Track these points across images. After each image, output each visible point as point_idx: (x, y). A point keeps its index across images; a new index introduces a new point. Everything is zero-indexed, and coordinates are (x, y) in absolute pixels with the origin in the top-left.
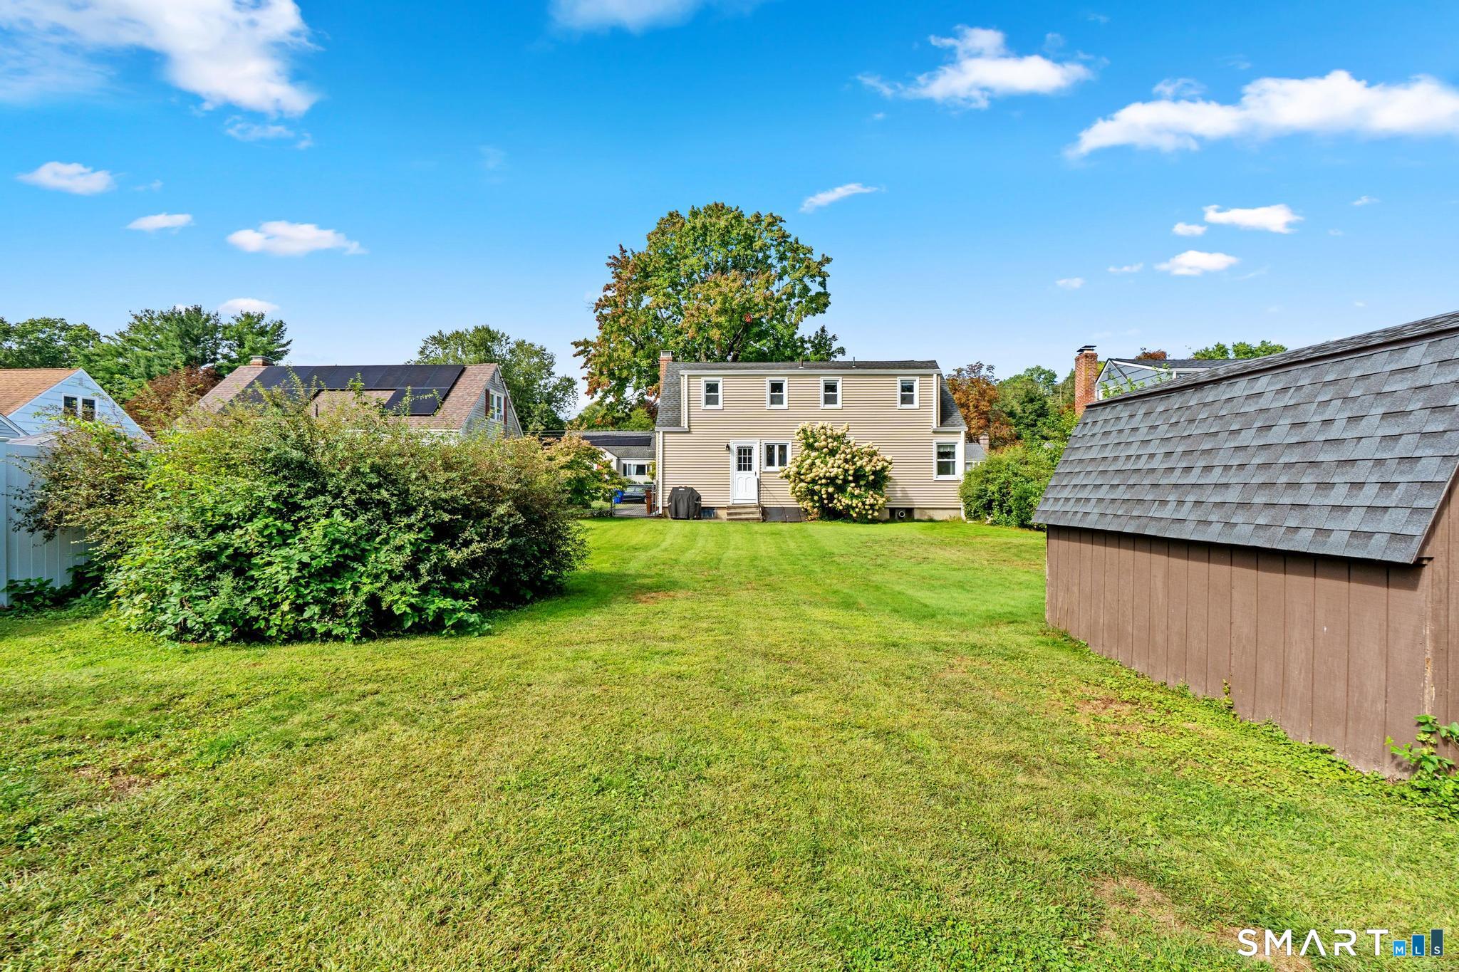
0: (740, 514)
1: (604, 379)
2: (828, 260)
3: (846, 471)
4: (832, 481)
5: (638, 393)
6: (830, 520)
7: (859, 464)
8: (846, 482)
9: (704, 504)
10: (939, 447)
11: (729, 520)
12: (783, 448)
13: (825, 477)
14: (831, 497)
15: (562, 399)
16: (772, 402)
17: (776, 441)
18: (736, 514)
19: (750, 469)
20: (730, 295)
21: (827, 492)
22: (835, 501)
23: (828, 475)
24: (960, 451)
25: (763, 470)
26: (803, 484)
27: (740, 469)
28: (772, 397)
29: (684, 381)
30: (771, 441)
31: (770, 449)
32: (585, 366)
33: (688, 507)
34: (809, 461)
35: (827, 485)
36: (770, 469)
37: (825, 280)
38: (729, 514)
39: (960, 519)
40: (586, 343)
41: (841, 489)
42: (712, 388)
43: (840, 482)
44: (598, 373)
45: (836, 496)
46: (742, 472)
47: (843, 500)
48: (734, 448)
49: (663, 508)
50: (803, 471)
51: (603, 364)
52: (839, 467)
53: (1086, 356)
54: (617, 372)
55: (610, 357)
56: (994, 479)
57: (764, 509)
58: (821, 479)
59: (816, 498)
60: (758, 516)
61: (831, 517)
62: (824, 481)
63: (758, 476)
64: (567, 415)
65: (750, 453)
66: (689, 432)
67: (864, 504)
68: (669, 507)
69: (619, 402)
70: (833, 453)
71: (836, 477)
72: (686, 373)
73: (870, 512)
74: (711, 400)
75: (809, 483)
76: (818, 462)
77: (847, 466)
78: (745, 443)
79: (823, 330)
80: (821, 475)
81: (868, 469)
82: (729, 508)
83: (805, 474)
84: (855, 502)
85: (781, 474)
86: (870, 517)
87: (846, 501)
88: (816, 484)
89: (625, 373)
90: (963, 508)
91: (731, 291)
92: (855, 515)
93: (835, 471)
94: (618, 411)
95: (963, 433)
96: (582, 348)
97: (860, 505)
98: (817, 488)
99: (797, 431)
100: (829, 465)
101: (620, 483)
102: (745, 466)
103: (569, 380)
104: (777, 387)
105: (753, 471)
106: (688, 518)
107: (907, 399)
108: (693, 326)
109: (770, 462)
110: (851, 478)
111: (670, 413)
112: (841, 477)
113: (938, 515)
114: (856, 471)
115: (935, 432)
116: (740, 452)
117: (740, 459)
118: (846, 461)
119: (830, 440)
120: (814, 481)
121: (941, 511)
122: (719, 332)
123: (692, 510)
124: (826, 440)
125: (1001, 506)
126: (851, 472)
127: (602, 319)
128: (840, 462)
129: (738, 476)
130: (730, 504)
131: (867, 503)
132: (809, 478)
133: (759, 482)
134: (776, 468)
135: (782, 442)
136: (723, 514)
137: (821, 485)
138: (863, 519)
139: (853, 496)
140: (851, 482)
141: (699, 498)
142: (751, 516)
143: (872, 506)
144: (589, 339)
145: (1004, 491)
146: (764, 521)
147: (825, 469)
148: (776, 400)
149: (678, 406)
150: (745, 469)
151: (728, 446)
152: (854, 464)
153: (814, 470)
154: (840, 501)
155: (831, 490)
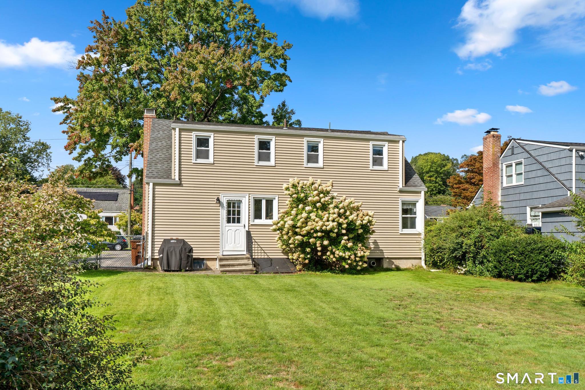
0: (233, 265)
1: (86, 134)
2: (289, 46)
3: (340, 225)
4: (327, 234)
5: (115, 151)
6: (317, 270)
7: (350, 218)
8: (339, 235)
9: (195, 255)
10: (403, 204)
11: (223, 272)
12: (269, 203)
13: (322, 231)
14: (324, 249)
15: (36, 161)
16: (260, 159)
17: (263, 195)
18: (229, 265)
19: (239, 222)
20: (213, 61)
21: (322, 246)
22: (328, 253)
23: (324, 228)
24: (420, 209)
25: (251, 223)
26: (299, 237)
27: (229, 221)
28: (260, 154)
29: (176, 134)
30: (259, 196)
31: (258, 203)
32: (64, 121)
33: (181, 259)
34: (304, 215)
35: (321, 238)
36: (257, 221)
37: (286, 62)
38: (222, 266)
39: (421, 267)
40: (66, 100)
41: (335, 242)
42: (203, 142)
43: (334, 235)
44: (78, 128)
45: (330, 248)
46: (231, 224)
47: (337, 252)
48: (224, 201)
49: (153, 259)
50: (299, 224)
51: (85, 119)
52: (333, 221)
53: (493, 136)
54: (97, 129)
55: (92, 112)
56: (469, 233)
57: (253, 260)
58: (316, 231)
59: (308, 250)
60: (251, 267)
61: (319, 267)
62: (319, 234)
63: (247, 229)
64: (41, 173)
65: (239, 207)
66: (180, 185)
67: (355, 255)
68: (161, 259)
69: (97, 157)
70: (324, 207)
71: (331, 231)
72: (178, 126)
73: (360, 264)
74: (202, 154)
75: (303, 236)
76: (313, 216)
77: (341, 220)
78: (234, 197)
79: (284, 105)
80: (318, 228)
81: (358, 223)
82: (221, 260)
83: (301, 227)
84: (348, 254)
85: (274, 227)
86: (359, 268)
87: (339, 253)
88: (311, 237)
89: (107, 129)
90: (423, 258)
91: (213, 58)
92: (347, 266)
93: (331, 225)
94: (96, 167)
95: (423, 193)
96: (62, 104)
97: (353, 257)
98: (312, 240)
99: (285, 186)
100: (325, 219)
101: (109, 235)
102: (234, 219)
103: (43, 144)
104: (264, 145)
105: (242, 224)
106: (180, 270)
107: (378, 162)
108: (176, 88)
109: (258, 215)
110: (344, 232)
111: (159, 166)
112: (336, 231)
113: (403, 264)
114: (348, 224)
115: (401, 191)
116: (229, 204)
117: (229, 213)
118: (340, 215)
119: (322, 195)
120: (309, 234)
121: (405, 261)
122: (200, 96)
123: (184, 262)
124: (318, 195)
125: (474, 258)
126: (345, 226)
127: (83, 78)
128: (335, 216)
129: (227, 228)
130: (220, 255)
131: (359, 255)
132: (304, 231)
133: (248, 233)
134: (263, 221)
135: (269, 196)
136: (215, 266)
137: (315, 238)
138: (353, 270)
139: (346, 248)
140: (344, 235)
141: (191, 250)
142: (244, 268)
143: (362, 257)
144: (69, 97)
145: (479, 246)
146: (257, 273)
147: (320, 223)
148: (264, 157)
149: (169, 159)
150: (234, 222)
151: (218, 199)
152: (346, 218)
153: (309, 223)
154: (333, 253)
155: (326, 243)
